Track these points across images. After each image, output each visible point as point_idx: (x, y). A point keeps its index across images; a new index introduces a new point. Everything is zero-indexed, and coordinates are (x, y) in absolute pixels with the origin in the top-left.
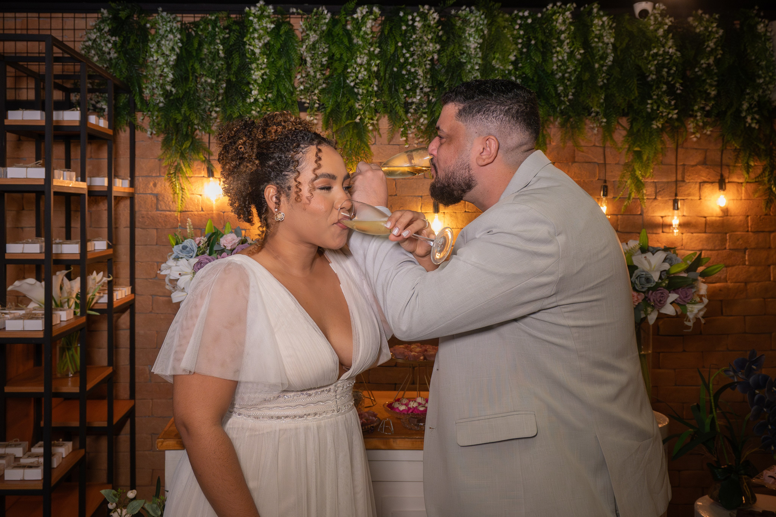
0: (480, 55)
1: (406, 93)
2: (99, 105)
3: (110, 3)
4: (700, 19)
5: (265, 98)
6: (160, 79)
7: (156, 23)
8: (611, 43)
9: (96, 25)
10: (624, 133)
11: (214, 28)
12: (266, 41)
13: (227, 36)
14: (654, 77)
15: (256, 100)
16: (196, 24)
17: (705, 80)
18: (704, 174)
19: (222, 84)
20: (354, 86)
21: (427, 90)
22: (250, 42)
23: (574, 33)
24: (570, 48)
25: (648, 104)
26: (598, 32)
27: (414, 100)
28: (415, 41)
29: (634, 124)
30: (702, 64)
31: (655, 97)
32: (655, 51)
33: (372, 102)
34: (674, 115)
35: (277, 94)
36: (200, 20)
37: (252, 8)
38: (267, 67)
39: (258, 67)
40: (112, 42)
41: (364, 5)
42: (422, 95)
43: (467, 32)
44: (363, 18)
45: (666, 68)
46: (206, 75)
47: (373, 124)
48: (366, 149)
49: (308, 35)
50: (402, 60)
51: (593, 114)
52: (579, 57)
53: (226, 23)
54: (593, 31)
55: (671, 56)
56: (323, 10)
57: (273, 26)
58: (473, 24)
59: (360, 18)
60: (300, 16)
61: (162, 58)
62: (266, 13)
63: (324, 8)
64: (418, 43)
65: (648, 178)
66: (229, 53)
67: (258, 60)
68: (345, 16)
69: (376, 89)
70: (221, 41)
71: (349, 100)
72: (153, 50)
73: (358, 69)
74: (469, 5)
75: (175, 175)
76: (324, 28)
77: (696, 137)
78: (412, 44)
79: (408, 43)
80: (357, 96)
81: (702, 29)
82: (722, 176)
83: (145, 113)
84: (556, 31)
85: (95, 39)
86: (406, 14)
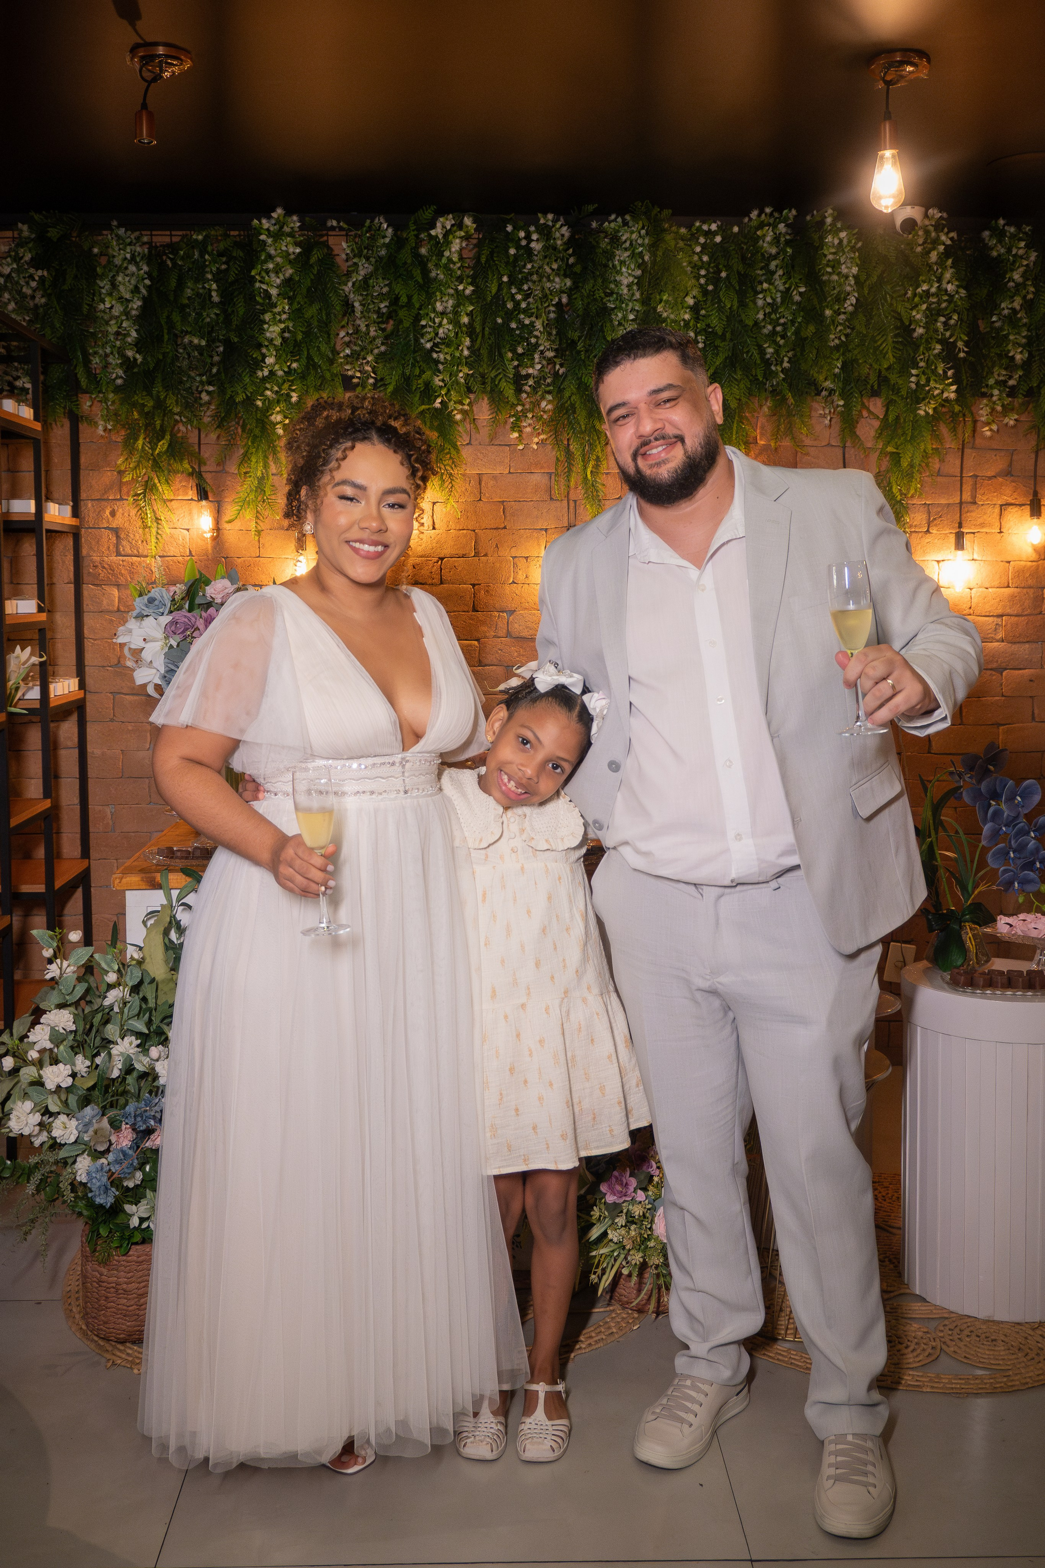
0: (637, 295)
1: (517, 360)
2: (19, 383)
3: (32, 213)
4: (1000, 234)
5: (286, 369)
6: (117, 339)
7: (108, 247)
8: (854, 276)
9: (10, 250)
10: (876, 424)
11: (202, 255)
12: (287, 275)
13: (224, 267)
14: (920, 331)
15: (272, 373)
16: (173, 248)
17: (1006, 337)
18: (1008, 491)
19: (218, 347)
20: (432, 349)
21: (550, 354)
22: (263, 277)
23: (793, 257)
24: (785, 283)
25: (913, 375)
26: (831, 257)
27: (531, 371)
28: (531, 274)
29: (891, 408)
30: (1003, 309)
31: (922, 364)
32: (925, 287)
33: (461, 375)
34: (951, 393)
35: (308, 362)
36: (182, 240)
37: (264, 221)
38: (289, 319)
39: (274, 318)
40: (37, 278)
41: (448, 214)
42: (544, 362)
43: (617, 258)
44: (446, 234)
45: (943, 316)
46: (190, 333)
47: (464, 413)
48: (452, 450)
49: (355, 264)
50: (510, 305)
51: (824, 393)
52: (797, 298)
53: (222, 246)
54: (825, 256)
55: (951, 296)
56: (381, 223)
57: (298, 250)
58: (627, 244)
59: (440, 236)
60: (344, 233)
61: (119, 305)
62: (287, 229)
63: (382, 220)
64: (535, 277)
65: (912, 496)
66: (227, 296)
67: (276, 307)
68: (415, 232)
69: (466, 353)
70: (214, 275)
71: (423, 372)
72: (104, 291)
73: (437, 320)
74: (621, 213)
75: (145, 496)
76: (383, 252)
77: (991, 430)
78: (526, 279)
79: (520, 276)
80: (437, 365)
81: (1003, 251)
82: (1035, 493)
83: (93, 396)
84: (763, 255)
85: (10, 273)
86: (516, 228)
